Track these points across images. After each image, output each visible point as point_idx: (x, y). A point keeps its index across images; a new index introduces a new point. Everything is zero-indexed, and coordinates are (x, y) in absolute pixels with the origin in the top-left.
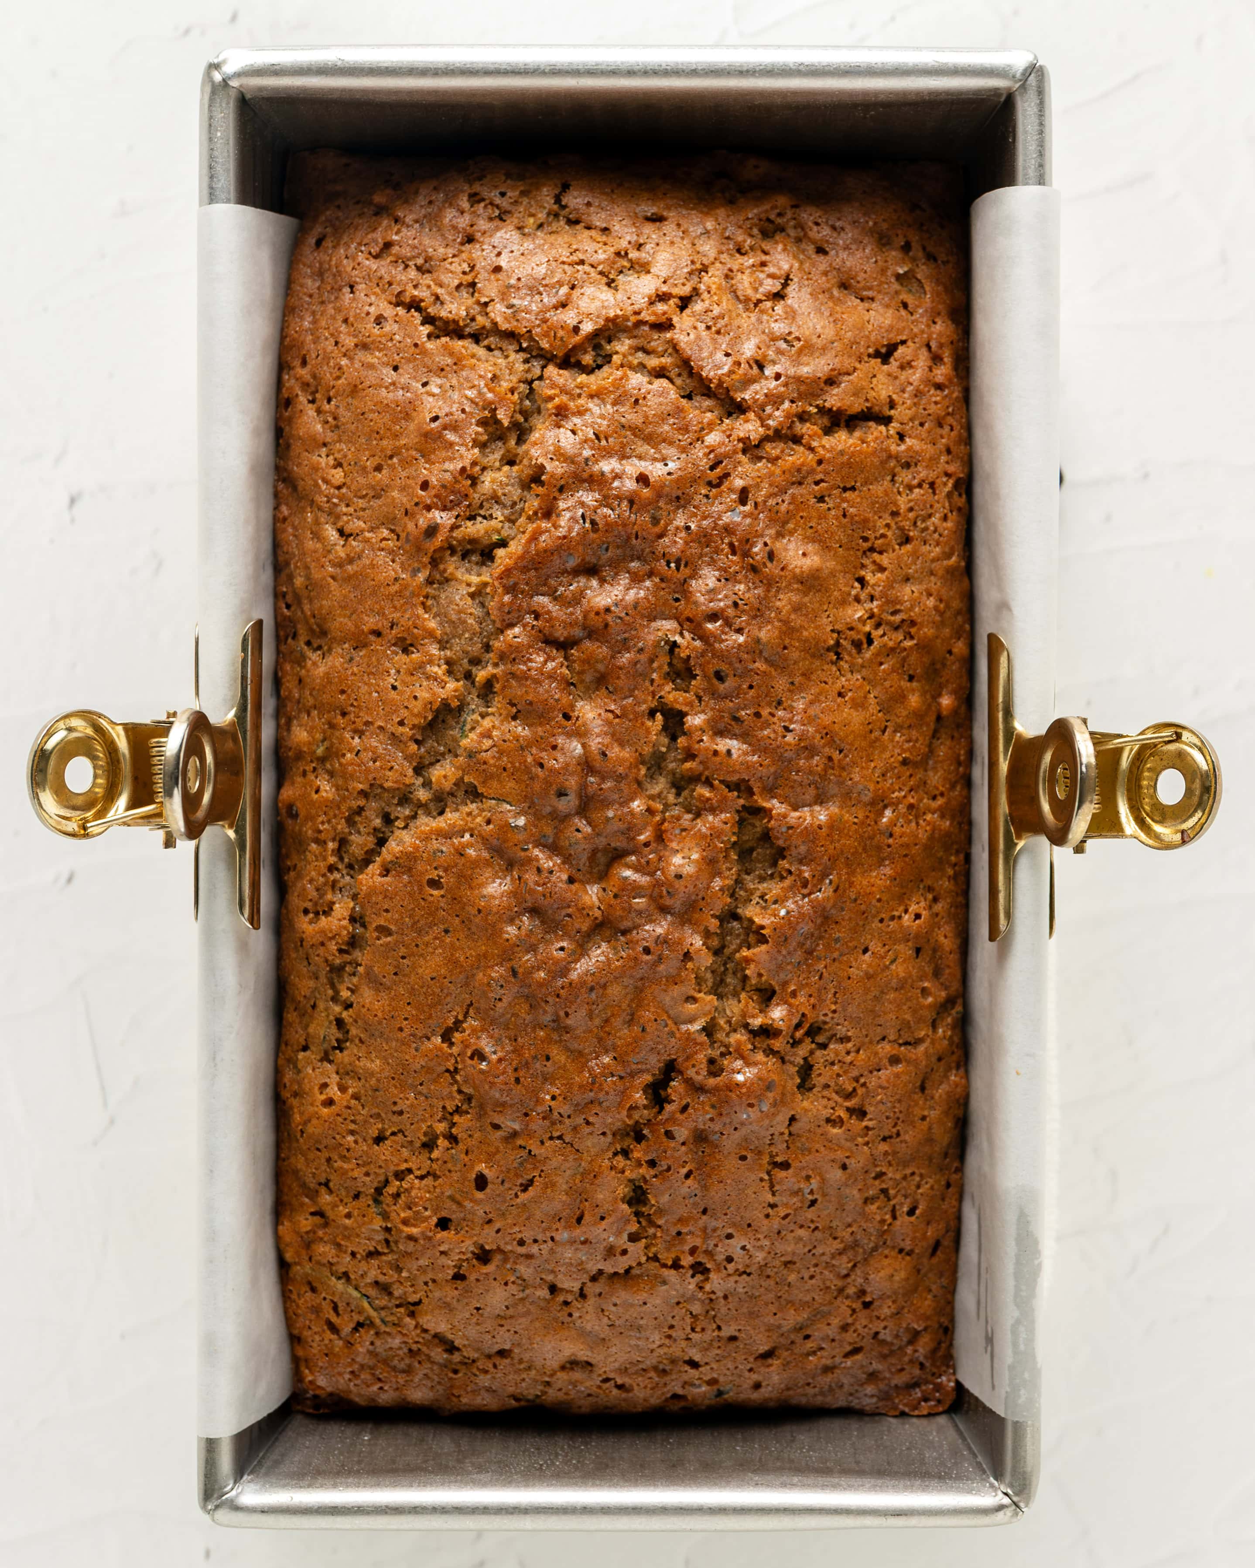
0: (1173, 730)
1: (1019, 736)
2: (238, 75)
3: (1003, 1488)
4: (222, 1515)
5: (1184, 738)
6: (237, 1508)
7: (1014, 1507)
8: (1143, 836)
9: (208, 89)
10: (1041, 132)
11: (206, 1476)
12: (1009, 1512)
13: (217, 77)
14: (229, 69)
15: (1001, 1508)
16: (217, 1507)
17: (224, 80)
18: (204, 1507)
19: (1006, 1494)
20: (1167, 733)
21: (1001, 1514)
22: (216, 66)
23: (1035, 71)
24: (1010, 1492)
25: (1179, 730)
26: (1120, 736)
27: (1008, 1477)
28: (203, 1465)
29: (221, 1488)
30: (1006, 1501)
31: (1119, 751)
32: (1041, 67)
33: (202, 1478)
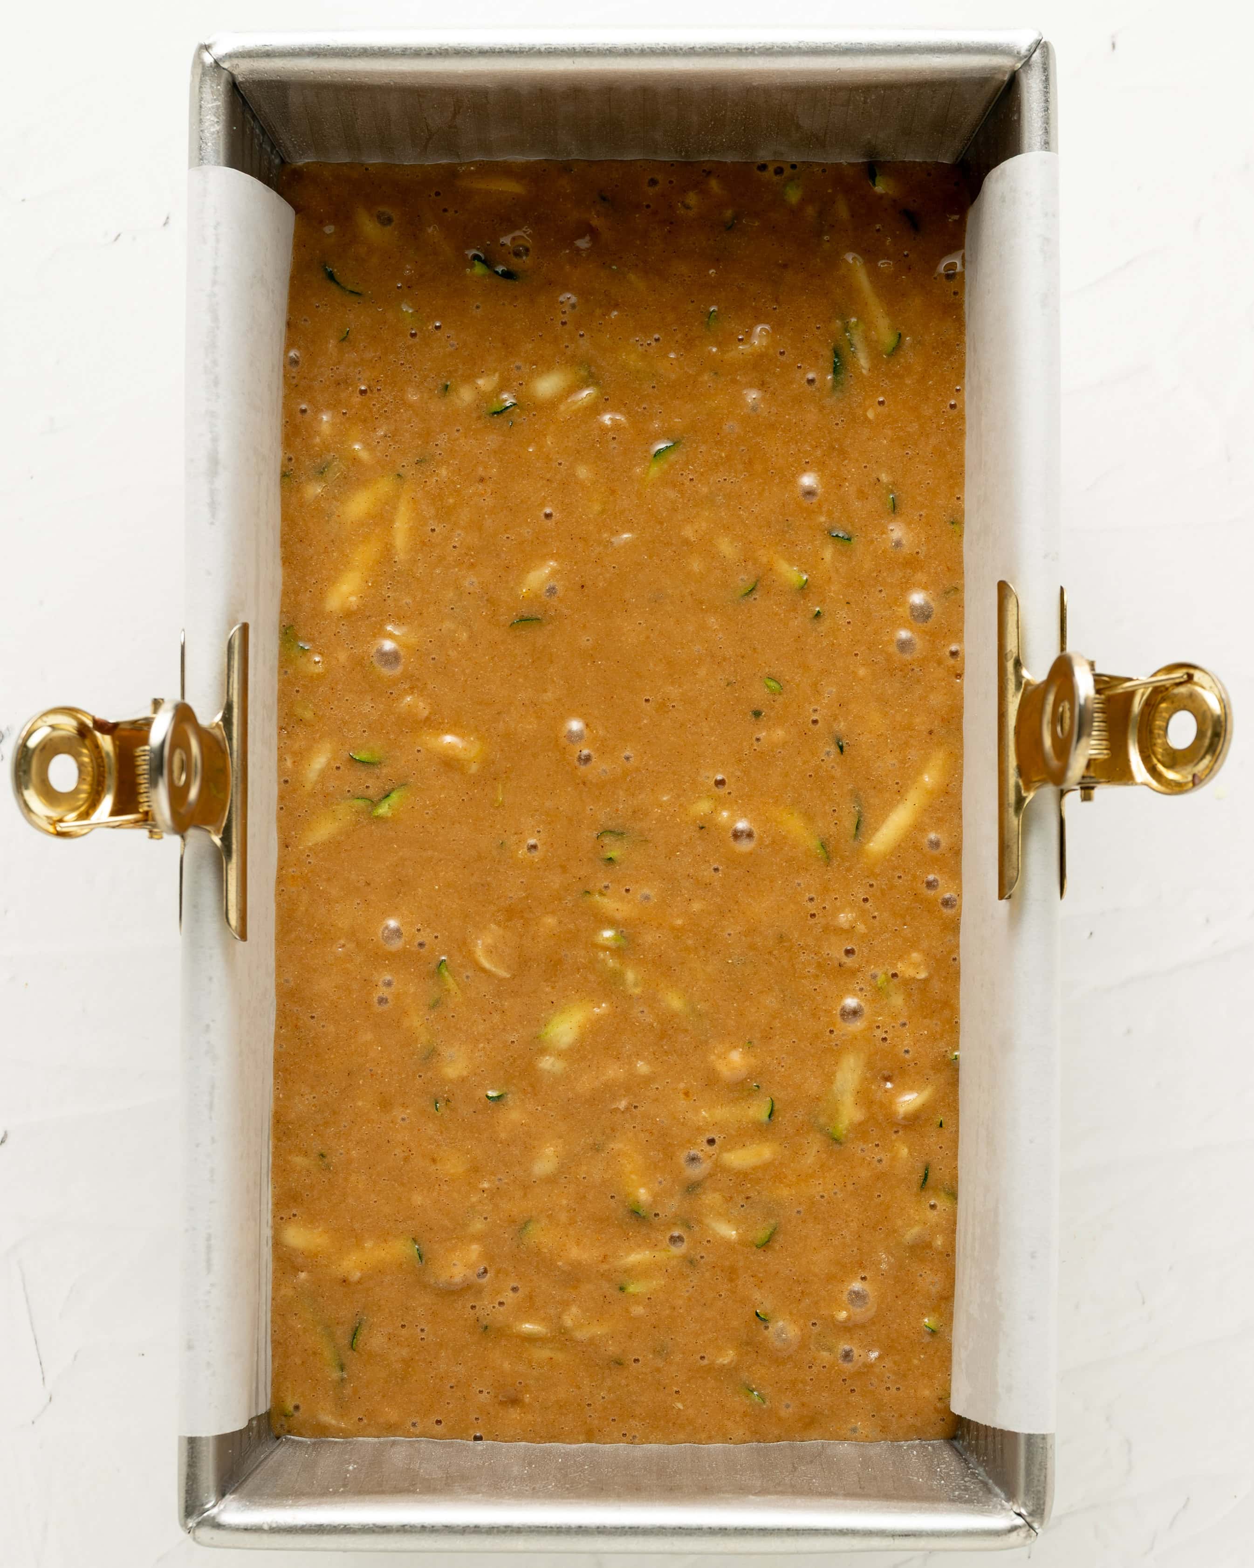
0: (1184, 671)
1: (1028, 683)
2: (230, 56)
3: (1016, 1509)
4: (205, 1533)
5: (1196, 679)
6: (218, 1526)
7: (1027, 1528)
8: (1154, 783)
9: (199, 71)
10: (1047, 109)
11: (187, 1492)
12: (1022, 1533)
13: (208, 59)
14: (219, 51)
15: (1014, 1529)
16: (199, 1524)
17: (216, 62)
18: (184, 1525)
19: (1019, 1515)
20: (1179, 674)
21: (1014, 1534)
22: (207, 48)
23: (1040, 45)
24: (1023, 1511)
25: (1191, 671)
26: (1130, 679)
27: (1021, 1496)
28: (184, 1481)
29: (202, 1505)
30: (1020, 1521)
31: (1129, 696)
32: (1045, 42)
33: (183, 1494)
